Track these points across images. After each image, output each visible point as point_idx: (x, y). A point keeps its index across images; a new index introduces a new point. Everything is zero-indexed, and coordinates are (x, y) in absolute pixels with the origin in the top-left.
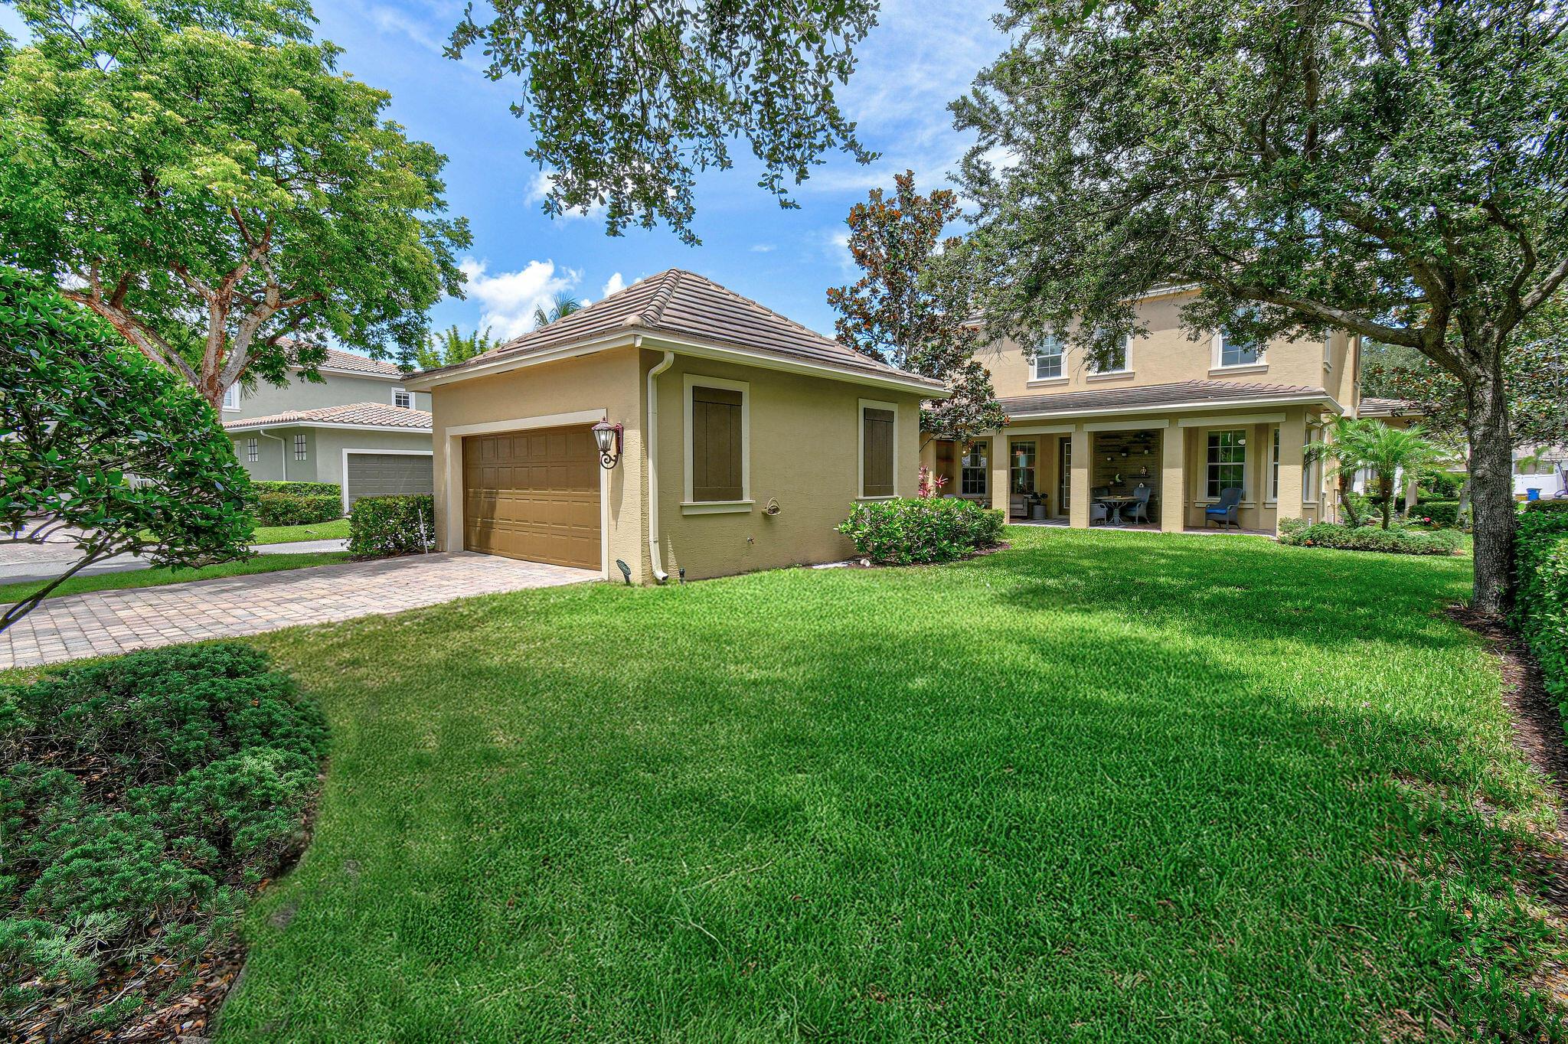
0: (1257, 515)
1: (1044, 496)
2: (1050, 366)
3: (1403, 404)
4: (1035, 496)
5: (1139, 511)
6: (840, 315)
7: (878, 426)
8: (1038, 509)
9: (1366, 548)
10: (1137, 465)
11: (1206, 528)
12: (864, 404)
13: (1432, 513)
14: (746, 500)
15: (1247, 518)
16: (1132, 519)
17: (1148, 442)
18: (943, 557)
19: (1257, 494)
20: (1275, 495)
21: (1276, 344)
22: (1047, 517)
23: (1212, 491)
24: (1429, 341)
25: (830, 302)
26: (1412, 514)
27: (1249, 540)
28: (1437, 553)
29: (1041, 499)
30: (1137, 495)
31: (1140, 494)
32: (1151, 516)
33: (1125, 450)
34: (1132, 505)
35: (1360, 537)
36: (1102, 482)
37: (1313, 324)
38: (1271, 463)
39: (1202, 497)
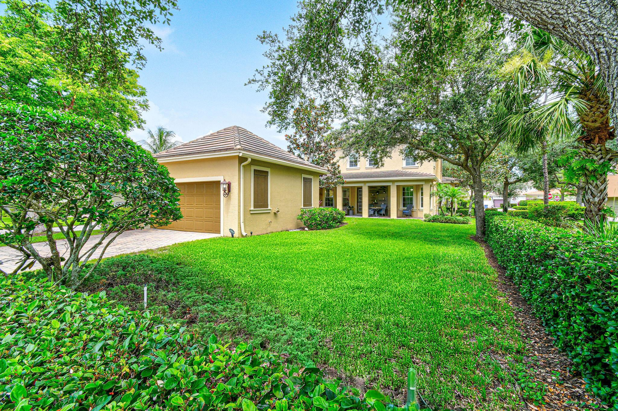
0: (417, 213)
1: (353, 207)
2: (354, 163)
3: (454, 179)
4: (350, 207)
5: (383, 212)
6: (289, 144)
7: (307, 183)
8: (351, 212)
9: (447, 222)
10: (381, 197)
11: (403, 217)
12: (303, 176)
13: (462, 212)
14: (269, 208)
15: (414, 214)
16: (381, 215)
17: (385, 190)
18: (330, 227)
19: (417, 207)
20: (422, 206)
21: (425, 162)
22: (353, 214)
23: (404, 206)
24: (464, 165)
25: (287, 139)
26: (457, 213)
27: (416, 220)
28: (465, 223)
29: (352, 208)
30: (382, 207)
31: (383, 207)
32: (387, 213)
33: (378, 192)
34: (381, 210)
35: (446, 219)
36: (371, 203)
37: (435, 157)
38: (421, 197)
39: (401, 208)
